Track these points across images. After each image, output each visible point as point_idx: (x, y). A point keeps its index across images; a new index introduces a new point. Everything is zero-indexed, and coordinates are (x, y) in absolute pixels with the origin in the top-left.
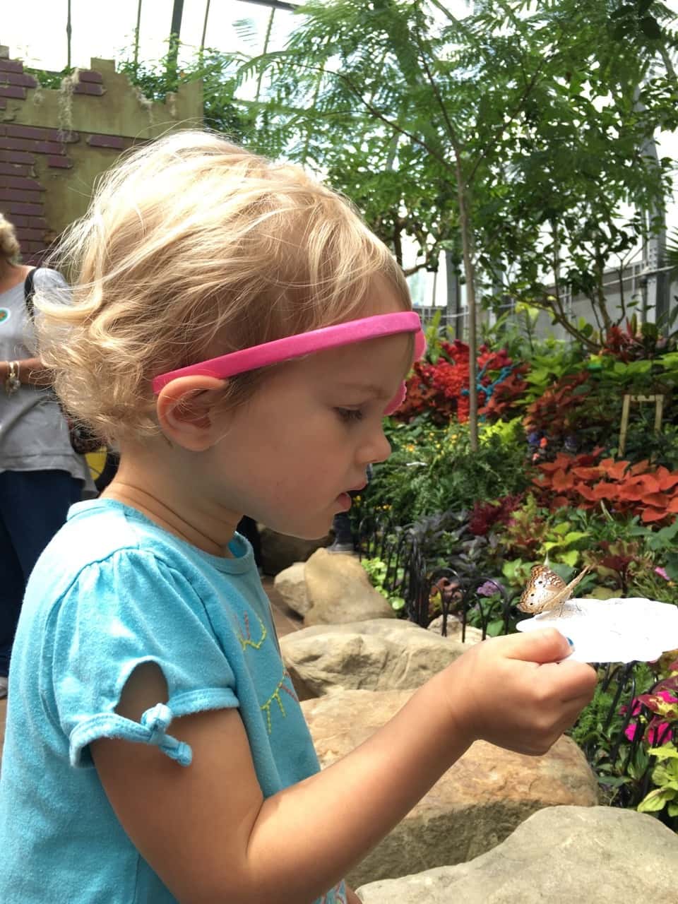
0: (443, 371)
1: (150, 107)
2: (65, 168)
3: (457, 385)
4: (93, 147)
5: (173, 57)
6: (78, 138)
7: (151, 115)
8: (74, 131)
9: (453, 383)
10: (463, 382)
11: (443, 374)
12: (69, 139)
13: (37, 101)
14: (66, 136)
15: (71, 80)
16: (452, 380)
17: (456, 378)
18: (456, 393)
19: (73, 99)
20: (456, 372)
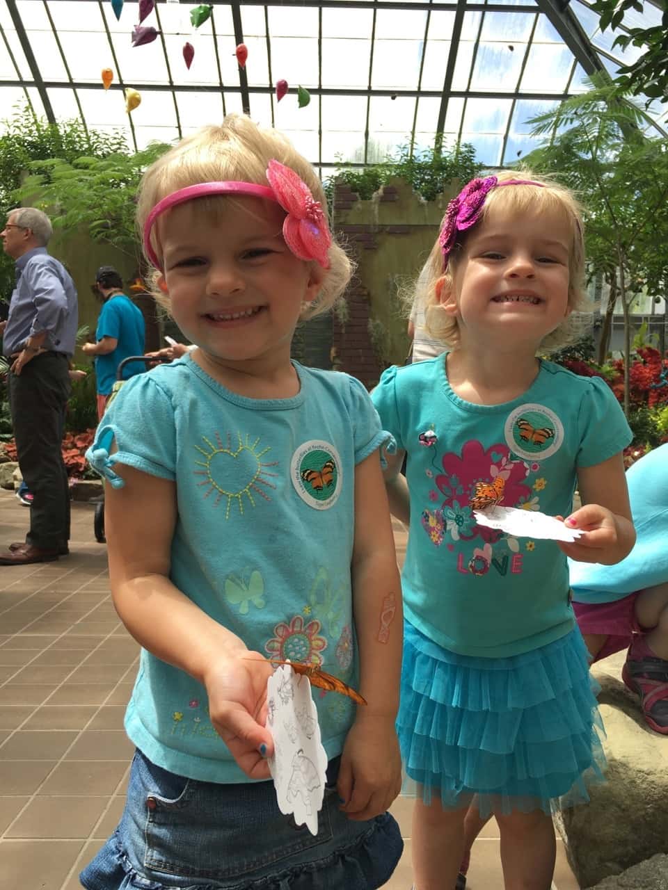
0: (637, 370)
1: (426, 205)
2: (374, 248)
3: (648, 381)
4: (390, 233)
5: (438, 150)
6: (382, 229)
7: (426, 210)
8: (379, 225)
9: (645, 379)
10: (653, 378)
11: (637, 372)
12: (377, 230)
13: (358, 209)
14: (375, 229)
15: (378, 194)
16: (645, 377)
17: (648, 375)
18: (648, 387)
19: (380, 205)
20: (648, 371)
